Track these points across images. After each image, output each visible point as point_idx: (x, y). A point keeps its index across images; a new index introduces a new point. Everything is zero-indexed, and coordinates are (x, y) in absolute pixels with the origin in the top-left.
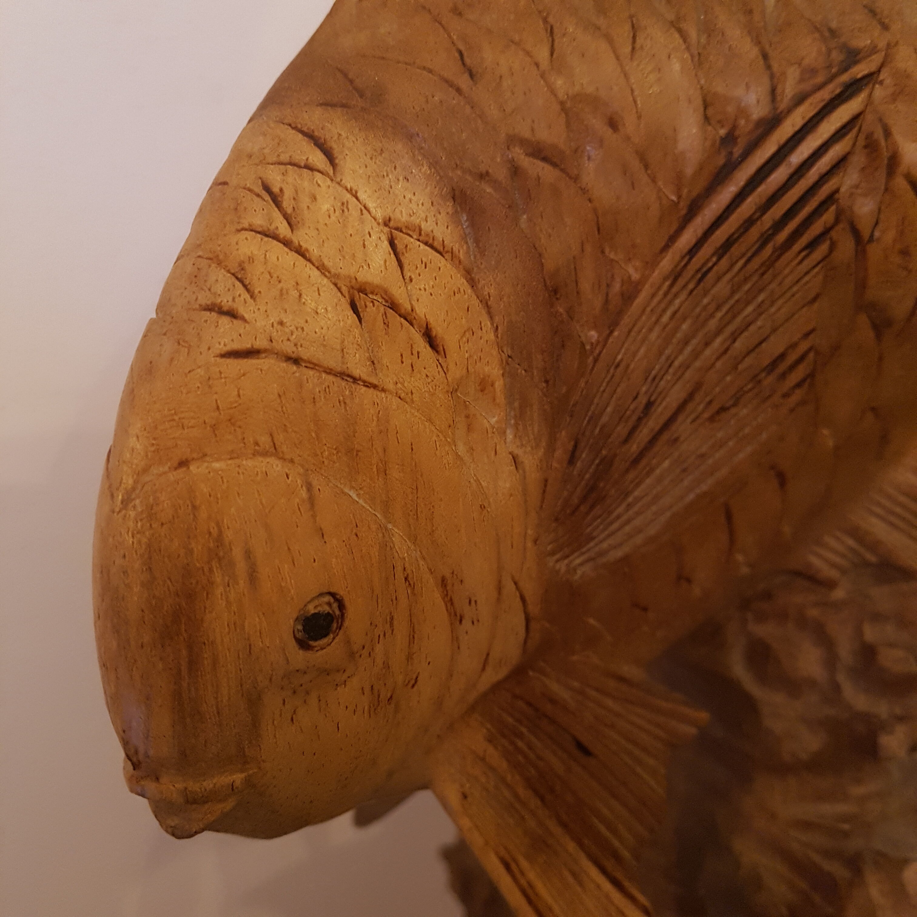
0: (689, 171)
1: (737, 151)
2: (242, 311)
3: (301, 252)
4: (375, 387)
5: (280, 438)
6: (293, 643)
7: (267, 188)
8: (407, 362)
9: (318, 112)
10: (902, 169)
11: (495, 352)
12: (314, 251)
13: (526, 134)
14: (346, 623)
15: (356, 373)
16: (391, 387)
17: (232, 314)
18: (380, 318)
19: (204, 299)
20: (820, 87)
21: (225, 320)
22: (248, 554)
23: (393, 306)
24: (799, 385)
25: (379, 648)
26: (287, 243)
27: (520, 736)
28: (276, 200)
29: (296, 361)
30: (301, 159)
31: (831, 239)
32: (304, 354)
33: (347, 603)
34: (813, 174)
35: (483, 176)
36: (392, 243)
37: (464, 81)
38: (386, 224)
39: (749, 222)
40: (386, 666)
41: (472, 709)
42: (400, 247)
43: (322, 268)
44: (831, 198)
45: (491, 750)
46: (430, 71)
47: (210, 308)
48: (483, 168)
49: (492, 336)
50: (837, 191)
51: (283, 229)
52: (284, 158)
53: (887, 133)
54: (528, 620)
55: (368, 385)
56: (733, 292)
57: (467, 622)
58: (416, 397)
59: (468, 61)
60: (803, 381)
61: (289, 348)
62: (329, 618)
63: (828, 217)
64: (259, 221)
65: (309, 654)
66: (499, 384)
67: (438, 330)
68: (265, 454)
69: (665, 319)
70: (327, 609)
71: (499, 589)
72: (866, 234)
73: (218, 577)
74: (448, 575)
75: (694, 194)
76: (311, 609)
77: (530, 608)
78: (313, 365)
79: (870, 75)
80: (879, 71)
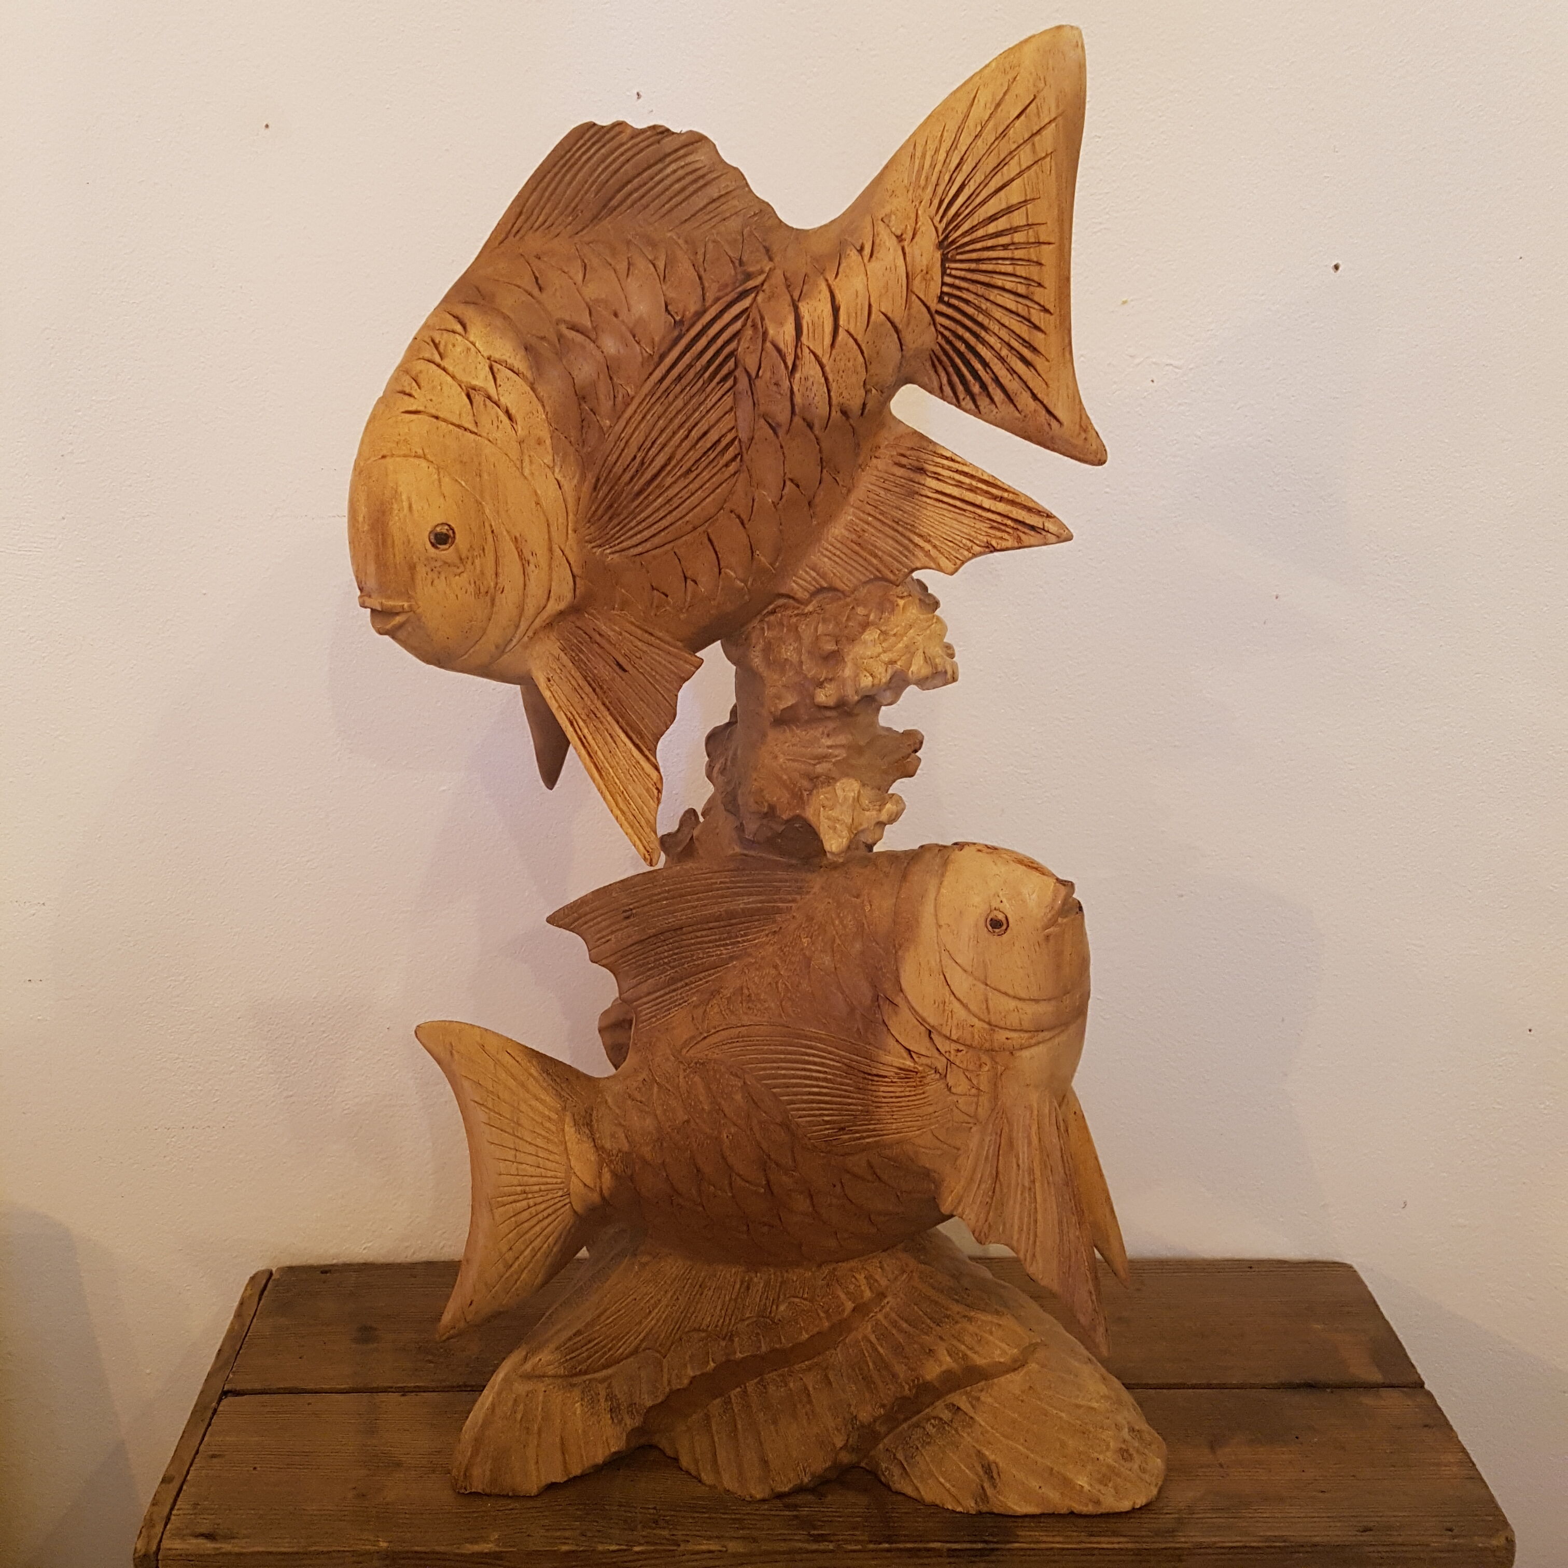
0: (657, 339)
1: (684, 329)
2: (414, 393)
3: (444, 369)
4: (476, 434)
5: (426, 451)
6: (429, 546)
7: (433, 341)
8: (495, 424)
9: (462, 306)
10: (769, 338)
11: (546, 425)
12: (451, 369)
13: (567, 318)
14: (456, 541)
15: (466, 425)
16: (484, 434)
17: (410, 395)
18: (482, 403)
19: (399, 388)
20: (727, 294)
21: (406, 397)
22: (409, 498)
23: (489, 398)
24: (734, 459)
25: (477, 562)
26: (438, 366)
27: (581, 651)
28: (436, 346)
29: (437, 418)
30: (450, 328)
31: (735, 377)
32: (441, 415)
33: (456, 530)
34: (720, 342)
35: (543, 338)
36: (491, 368)
37: (536, 291)
38: (489, 359)
39: (690, 366)
40: (482, 573)
41: (549, 625)
42: (495, 370)
43: (453, 377)
44: (732, 354)
45: (562, 654)
46: (519, 287)
47: (400, 392)
48: (542, 334)
49: (544, 416)
50: (736, 350)
51: (437, 358)
52: (442, 327)
53: (762, 319)
54: (574, 576)
55: (471, 432)
56: (685, 405)
57: (532, 566)
58: (499, 442)
59: (540, 281)
60: (736, 457)
61: (433, 412)
62: (447, 536)
63: (731, 363)
64: (427, 355)
65: (437, 551)
66: (548, 442)
67: (513, 411)
68: (419, 457)
69: (649, 417)
70: (445, 531)
71: (551, 550)
72: (753, 375)
73: (395, 506)
74: (518, 535)
75: (661, 351)
76: (438, 529)
77: (574, 570)
78: (445, 421)
79: (755, 287)
80: (762, 284)
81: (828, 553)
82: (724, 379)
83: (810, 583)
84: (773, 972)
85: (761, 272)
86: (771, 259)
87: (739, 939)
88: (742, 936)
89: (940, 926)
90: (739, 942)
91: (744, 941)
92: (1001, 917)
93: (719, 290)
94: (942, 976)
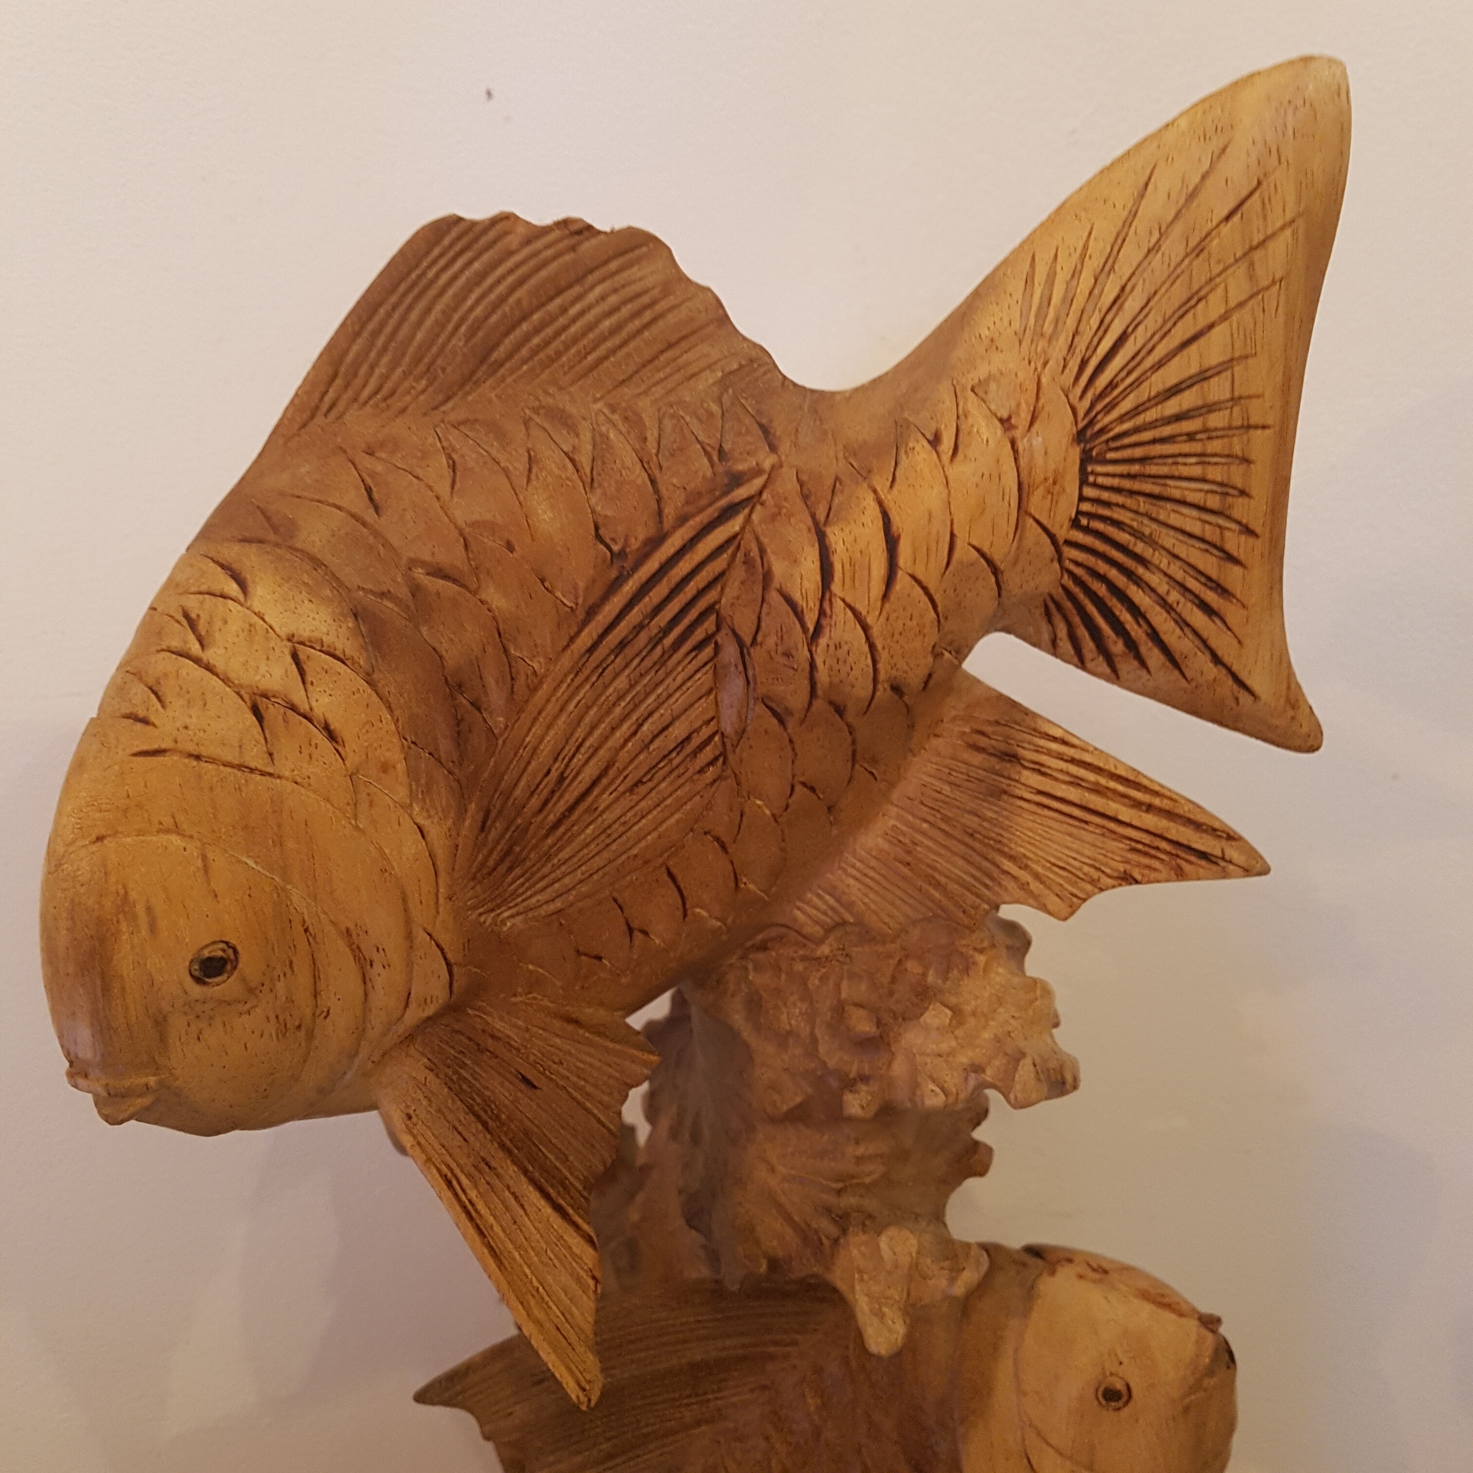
0: (581, 585)
1: (628, 565)
2: (153, 718)
3: (209, 668)
4: (271, 775)
5: (180, 818)
6: (189, 981)
7: (186, 616)
8: (306, 752)
9: (237, 548)
10: (775, 584)
11: (395, 740)
12: (220, 666)
13: (427, 557)
14: (240, 965)
15: (252, 765)
16: (287, 774)
17: (145, 721)
18: (280, 718)
19: (126, 709)
20: (701, 511)
21: (139, 726)
22: (149, 909)
23: (293, 708)
24: (712, 763)
25: (280, 986)
26: (197, 661)
27: (464, 1065)
28: (192, 624)
29: (198, 757)
30: (217, 588)
31: (716, 643)
32: (204, 751)
33: (239, 948)
34: (691, 590)
35: (382, 595)
36: (295, 656)
37: (370, 515)
38: (289, 640)
39: (639, 628)
40: (290, 1000)
41: (409, 1038)
42: (302, 657)
43: (226, 680)
44: (711, 609)
45: (431, 1076)
46: (339, 508)
47: (127, 716)
48: (384, 588)
49: (393, 727)
50: (718, 602)
51: (195, 648)
52: (204, 588)
53: (762, 551)
54: (449, 965)
55: (263, 774)
56: (632, 686)
57: (377, 968)
58: (312, 781)
59: (376, 496)
60: (716, 759)
61: (191, 748)
62: (223, 961)
63: (709, 624)
64: (175, 644)
65: (205, 989)
66: (401, 767)
67: (335, 725)
68: (168, 831)
69: (571, 707)
70: (220, 954)
71: (409, 936)
72: (748, 640)
73: (124, 927)
74: (352, 927)
75: (591, 601)
76: (206, 953)
77: (449, 956)
78: (212, 760)
79: (749, 499)
80: (760, 493)
81: (854, 872)
82: (699, 647)
83: (825, 913)
84: (763, 1444)
85: (758, 471)
86: (773, 448)
87: (710, 1396)
88: (714, 1392)
89: (1025, 1394)
90: (709, 1400)
91: (717, 1399)
92: (1120, 1386)
93: (687, 503)
94: (1025, 1461)
